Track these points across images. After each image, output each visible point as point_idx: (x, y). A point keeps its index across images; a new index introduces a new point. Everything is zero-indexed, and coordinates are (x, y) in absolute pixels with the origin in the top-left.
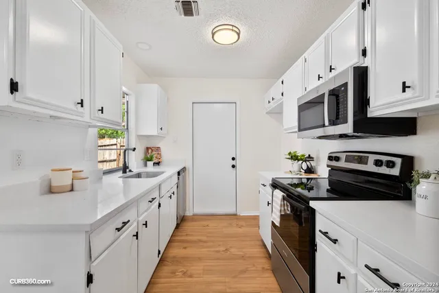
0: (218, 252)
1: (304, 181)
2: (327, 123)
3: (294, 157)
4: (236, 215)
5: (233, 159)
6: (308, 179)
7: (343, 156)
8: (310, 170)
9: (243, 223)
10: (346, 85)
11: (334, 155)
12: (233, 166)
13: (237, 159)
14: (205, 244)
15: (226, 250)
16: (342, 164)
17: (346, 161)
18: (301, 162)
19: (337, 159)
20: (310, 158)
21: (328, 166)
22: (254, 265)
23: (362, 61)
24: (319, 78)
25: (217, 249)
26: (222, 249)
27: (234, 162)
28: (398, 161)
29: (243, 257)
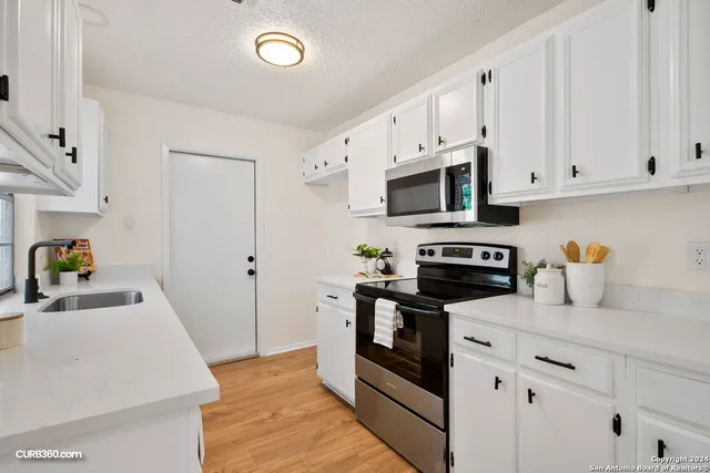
0: (262, 421)
1: (382, 286)
2: (443, 207)
3: (366, 253)
4: (257, 357)
5: (251, 259)
6: (387, 283)
7: (439, 250)
8: (388, 270)
9: (274, 367)
10: (468, 165)
11: (427, 248)
12: (251, 272)
13: (259, 259)
14: (229, 417)
15: (274, 415)
16: (438, 258)
17: (444, 255)
18: (374, 259)
19: (431, 253)
20: (387, 253)
21: (417, 262)
22: (329, 423)
23: (481, 141)
24: (420, 148)
25: (258, 418)
26: (266, 415)
27: (251, 266)
28: (506, 253)
29: (306, 417)
